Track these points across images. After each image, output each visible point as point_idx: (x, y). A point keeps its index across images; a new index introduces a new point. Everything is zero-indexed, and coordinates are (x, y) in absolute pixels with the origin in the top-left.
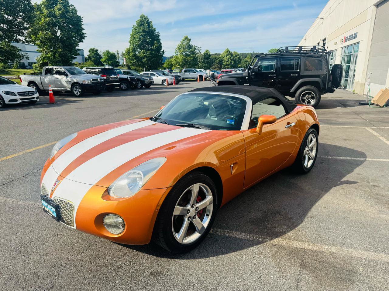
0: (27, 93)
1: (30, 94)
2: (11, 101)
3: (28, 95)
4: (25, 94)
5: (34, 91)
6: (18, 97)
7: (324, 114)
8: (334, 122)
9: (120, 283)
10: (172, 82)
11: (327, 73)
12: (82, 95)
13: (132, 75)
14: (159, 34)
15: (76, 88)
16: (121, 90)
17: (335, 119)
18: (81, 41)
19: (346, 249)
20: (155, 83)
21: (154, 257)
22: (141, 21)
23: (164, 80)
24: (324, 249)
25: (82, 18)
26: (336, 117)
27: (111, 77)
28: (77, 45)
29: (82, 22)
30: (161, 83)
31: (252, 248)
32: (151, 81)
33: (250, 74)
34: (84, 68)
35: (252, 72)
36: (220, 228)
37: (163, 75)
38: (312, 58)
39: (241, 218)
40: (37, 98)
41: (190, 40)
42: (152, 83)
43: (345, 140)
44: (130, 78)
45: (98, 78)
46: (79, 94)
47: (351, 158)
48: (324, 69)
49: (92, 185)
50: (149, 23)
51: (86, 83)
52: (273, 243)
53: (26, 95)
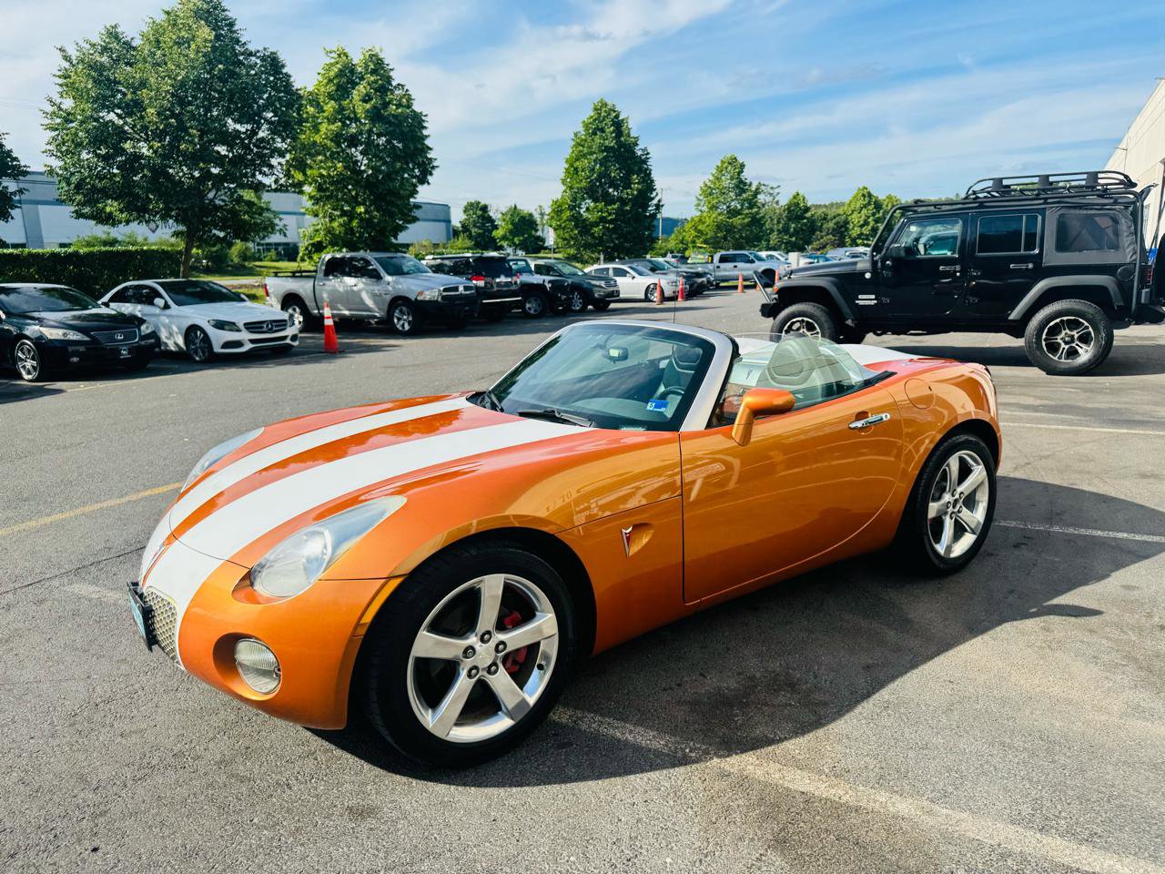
0: (267, 325)
1: (276, 326)
2: (227, 345)
3: (271, 329)
4: (262, 327)
5: (285, 321)
6: (245, 336)
7: (1114, 391)
8: (1141, 418)
9: (262, 823)
10: (674, 292)
11: (1135, 260)
12: (416, 332)
13: (560, 276)
14: (648, 154)
15: (401, 312)
16: (527, 316)
17: (1148, 408)
18: (423, 180)
19: (944, 811)
20: (622, 296)
21: (378, 771)
22: (596, 119)
23: (652, 286)
24: (875, 802)
25: (423, 118)
26: (1156, 404)
27: (498, 280)
28: (414, 192)
29: (425, 128)
30: (642, 296)
31: (653, 775)
32: (612, 289)
33: (879, 264)
34: (427, 257)
35: (884, 260)
36: (595, 712)
37: (649, 272)
38: (1085, 212)
39: (672, 689)
40: (294, 338)
41: (742, 166)
42: (614, 295)
43: (1144, 476)
44: (550, 282)
45: (460, 283)
46: (407, 327)
47: (1131, 536)
48: (1126, 245)
49: (222, 562)
50: (618, 125)
51: (427, 298)
52: (727, 768)
53: (265, 329)
